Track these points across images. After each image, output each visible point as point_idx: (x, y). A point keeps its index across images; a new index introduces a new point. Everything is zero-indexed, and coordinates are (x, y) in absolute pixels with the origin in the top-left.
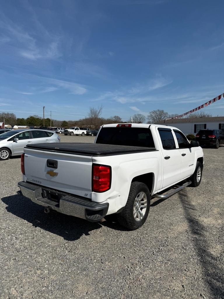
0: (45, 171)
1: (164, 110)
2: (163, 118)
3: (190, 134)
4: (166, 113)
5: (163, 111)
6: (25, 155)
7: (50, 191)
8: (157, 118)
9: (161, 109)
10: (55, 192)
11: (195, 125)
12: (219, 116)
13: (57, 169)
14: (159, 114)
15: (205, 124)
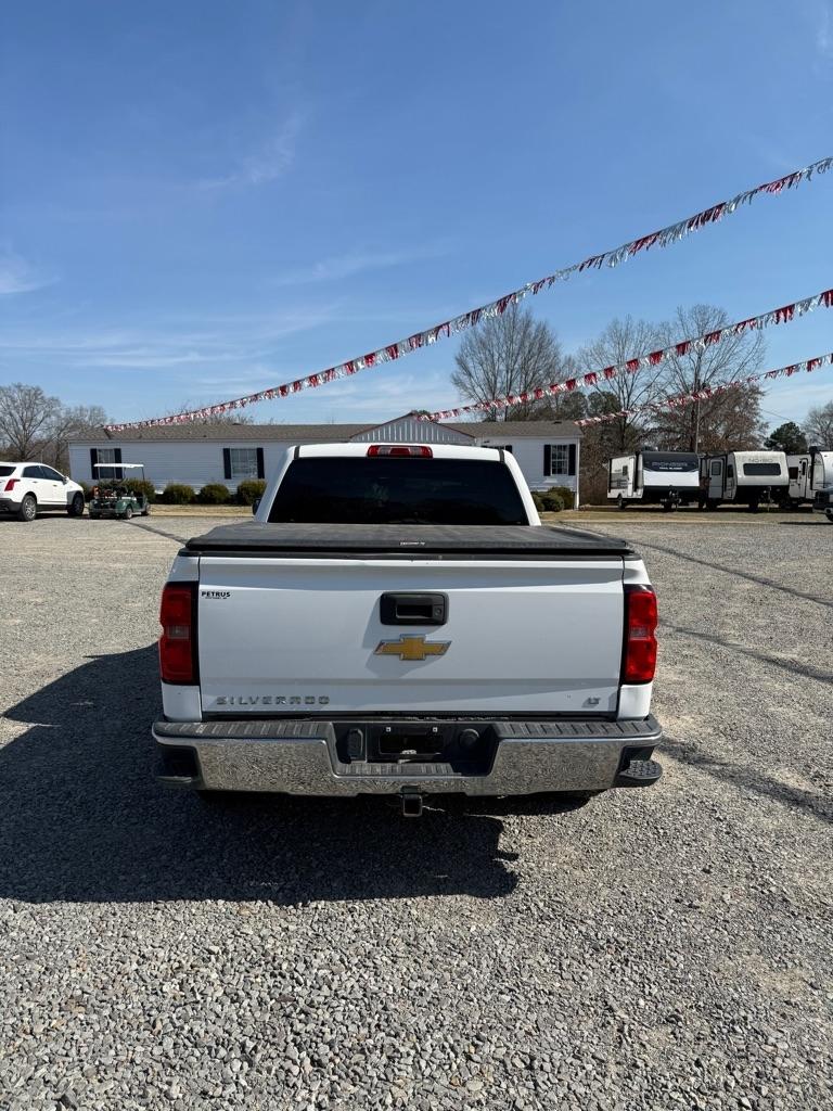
0: (365, 646)
1: (42, 388)
2: (39, 417)
3: (213, 484)
4: (53, 399)
5: (37, 393)
6: (202, 588)
7: (388, 725)
8: (17, 417)
9: (29, 382)
10: (422, 722)
11: (226, 452)
12: (274, 423)
13: (445, 626)
14: (24, 401)
15: (260, 446)
